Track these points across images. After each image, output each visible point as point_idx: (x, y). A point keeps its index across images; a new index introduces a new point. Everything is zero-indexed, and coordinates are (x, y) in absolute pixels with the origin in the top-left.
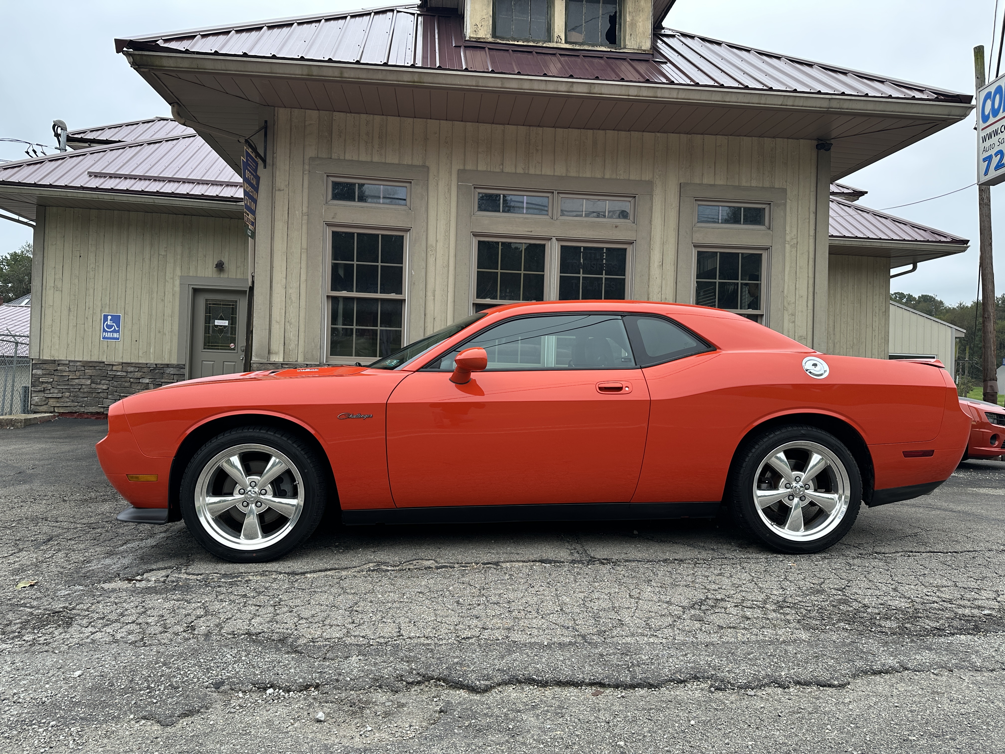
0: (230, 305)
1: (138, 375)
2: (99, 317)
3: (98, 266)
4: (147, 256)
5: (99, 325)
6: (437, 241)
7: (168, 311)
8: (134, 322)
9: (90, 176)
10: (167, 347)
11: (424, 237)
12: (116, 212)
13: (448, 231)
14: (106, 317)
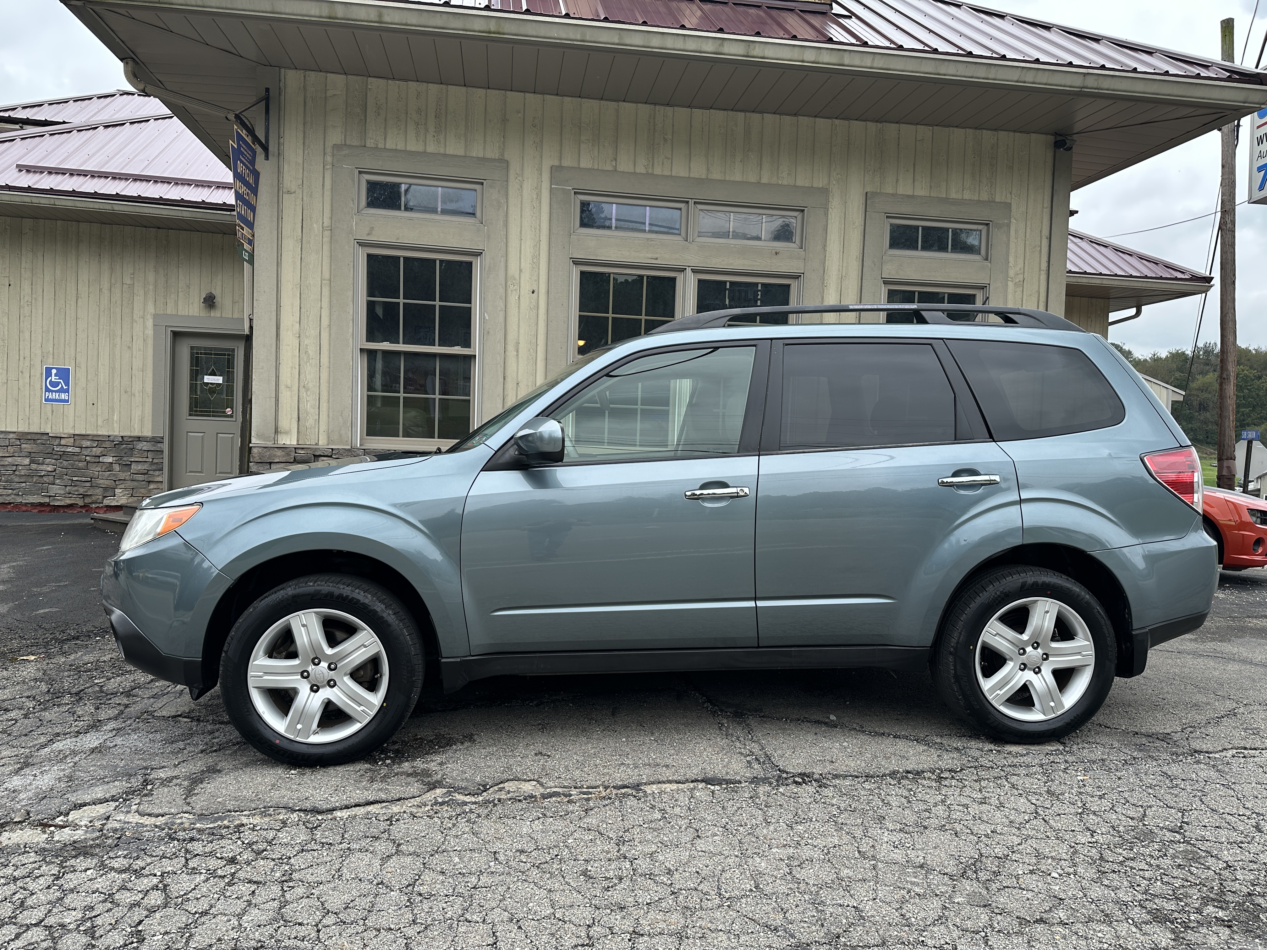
0: (225, 355)
1: (97, 451)
2: (38, 371)
3: (36, 299)
4: (106, 285)
5: (39, 382)
6: (521, 271)
7: (137, 363)
8: (89, 378)
9: (20, 171)
10: (137, 414)
11: (503, 264)
12: (59, 222)
13: (536, 257)
14: (48, 371)
